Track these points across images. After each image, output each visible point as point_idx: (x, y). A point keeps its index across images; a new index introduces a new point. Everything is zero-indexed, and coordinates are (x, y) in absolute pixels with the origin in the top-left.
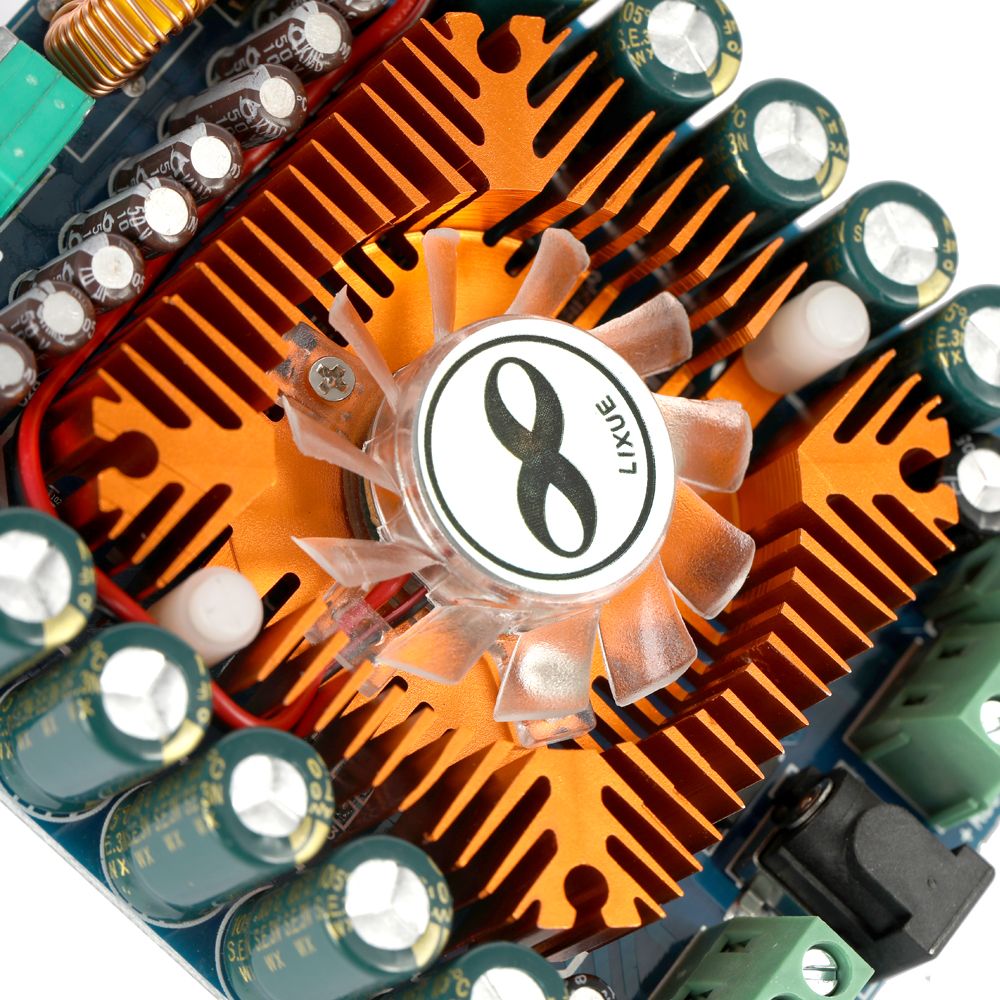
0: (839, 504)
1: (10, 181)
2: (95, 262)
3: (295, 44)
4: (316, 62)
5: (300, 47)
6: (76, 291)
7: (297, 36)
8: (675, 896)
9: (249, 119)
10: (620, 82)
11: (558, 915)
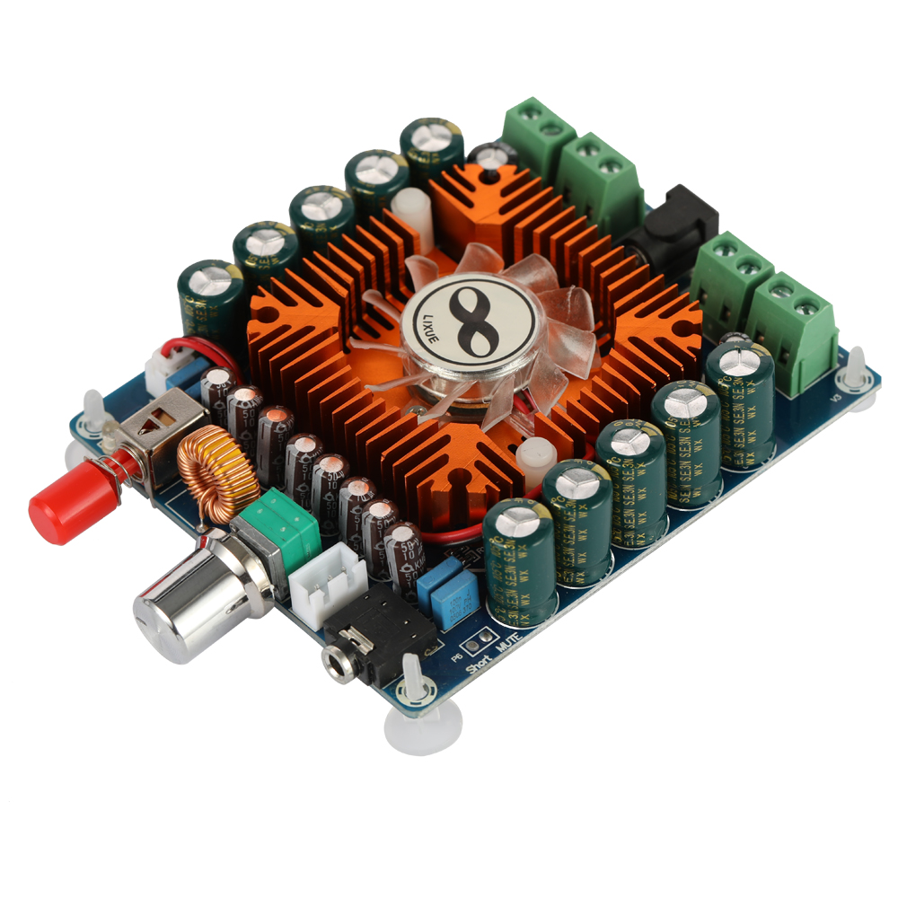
0: (503, 211)
1: (311, 524)
2: (355, 494)
3: (250, 406)
4: (259, 400)
5: (251, 404)
6: (369, 504)
7: (245, 404)
8: (688, 296)
9: (285, 429)
10: (287, 270)
11: (695, 341)
